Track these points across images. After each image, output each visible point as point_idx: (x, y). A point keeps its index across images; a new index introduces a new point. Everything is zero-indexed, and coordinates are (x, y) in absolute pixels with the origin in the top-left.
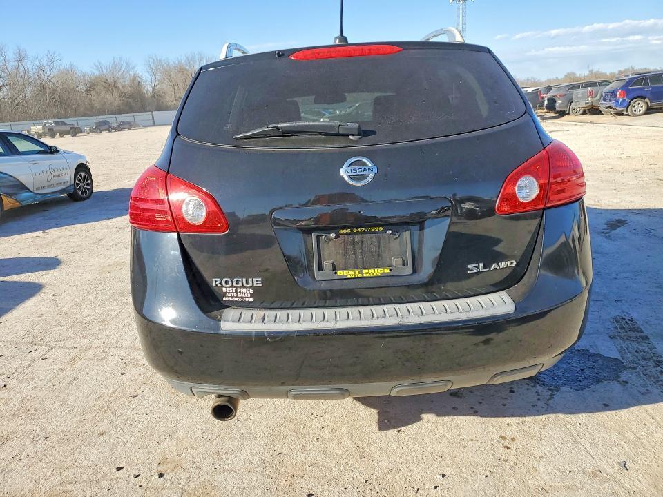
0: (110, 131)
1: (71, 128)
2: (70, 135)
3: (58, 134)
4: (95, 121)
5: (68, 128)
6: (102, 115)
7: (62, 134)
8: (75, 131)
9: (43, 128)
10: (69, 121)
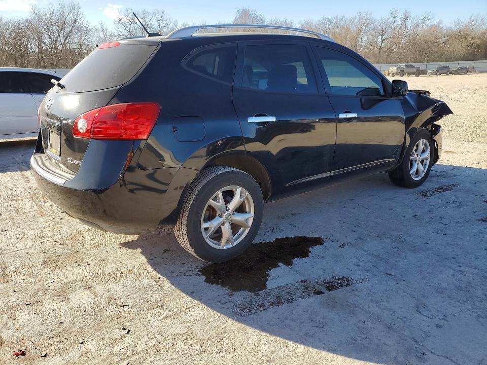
0: (447, 75)
1: (417, 70)
2: (414, 76)
3: (407, 74)
4: (437, 66)
5: (414, 70)
6: (448, 61)
7: (409, 74)
8: (419, 73)
9: (397, 69)
10: (416, 65)
